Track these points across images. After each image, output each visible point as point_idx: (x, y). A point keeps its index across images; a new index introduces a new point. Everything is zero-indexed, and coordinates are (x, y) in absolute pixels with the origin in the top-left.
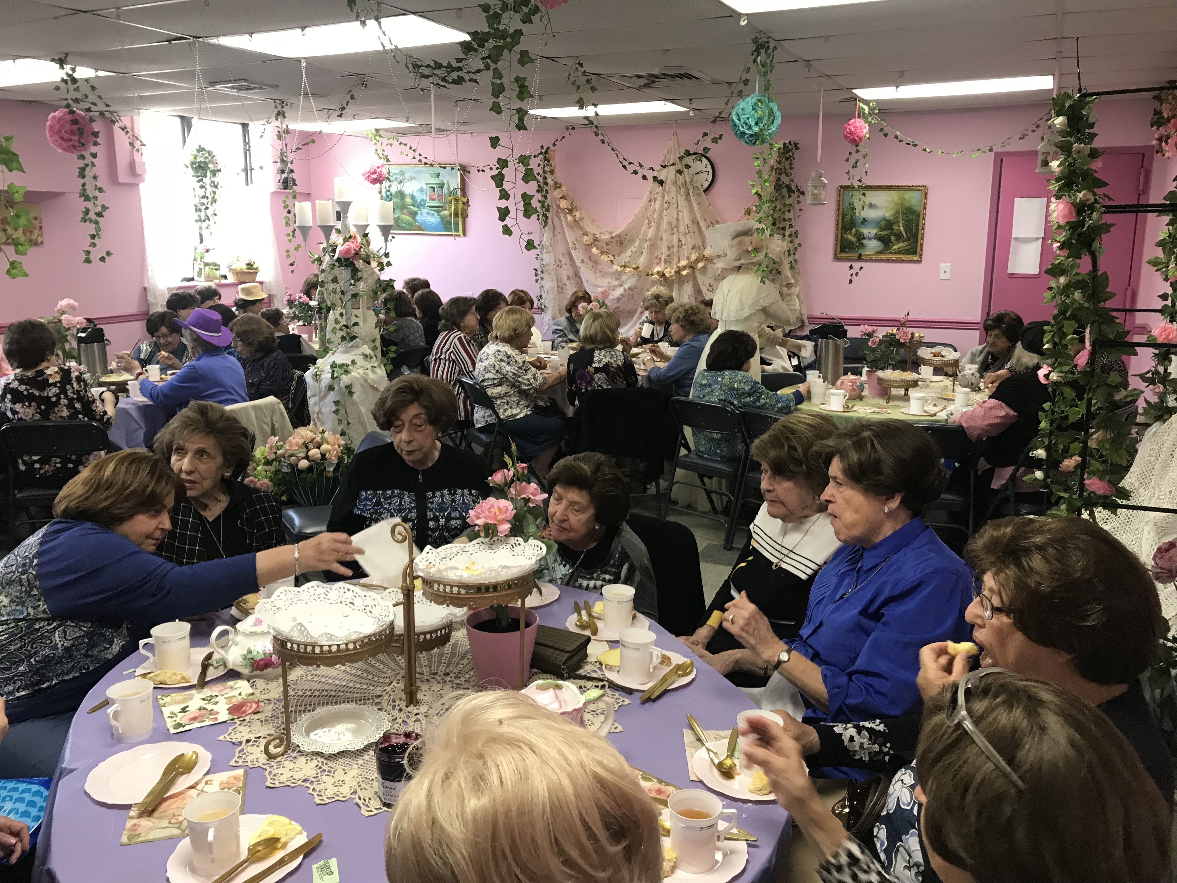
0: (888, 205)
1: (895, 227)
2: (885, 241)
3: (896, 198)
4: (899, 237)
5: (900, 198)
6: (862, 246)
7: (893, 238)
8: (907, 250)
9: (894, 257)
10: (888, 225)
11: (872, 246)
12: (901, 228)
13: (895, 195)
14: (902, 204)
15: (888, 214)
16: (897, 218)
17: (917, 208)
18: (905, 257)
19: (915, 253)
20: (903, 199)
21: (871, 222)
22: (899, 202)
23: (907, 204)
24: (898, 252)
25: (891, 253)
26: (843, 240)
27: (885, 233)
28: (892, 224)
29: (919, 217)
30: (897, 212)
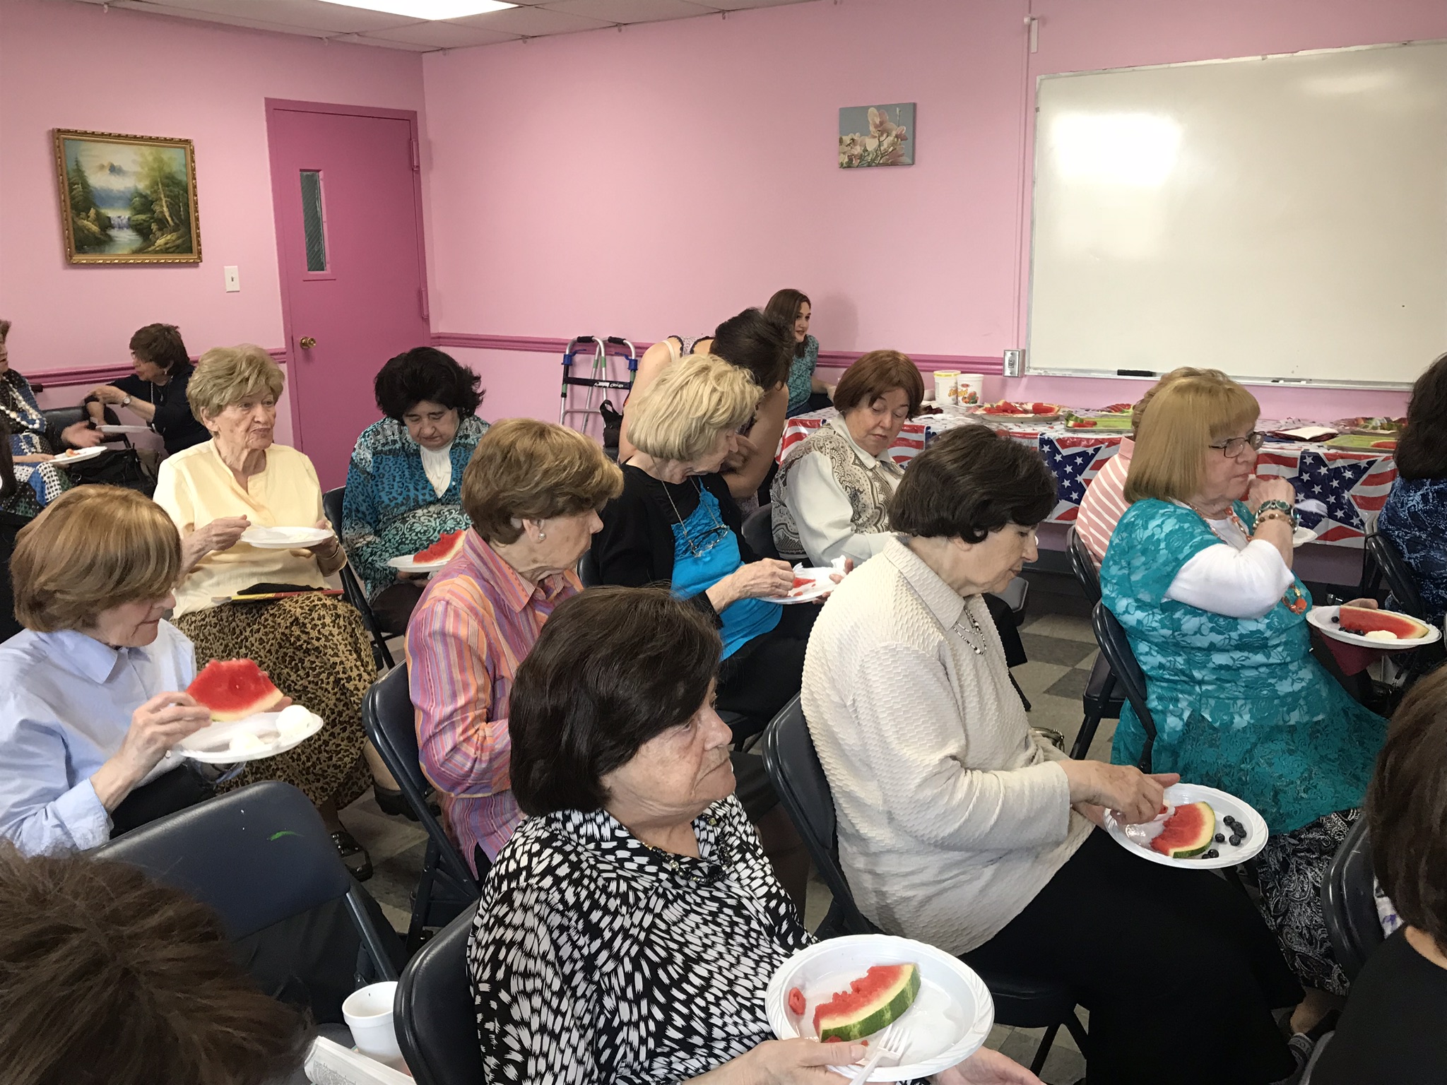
0: (139, 169)
1: (157, 208)
2: (143, 231)
3: (150, 158)
4: (162, 224)
5: (155, 159)
6: (110, 239)
7: (154, 227)
8: (178, 246)
9: (163, 258)
10: (145, 204)
11: (125, 238)
12: (165, 209)
13: (147, 152)
14: (160, 169)
15: (142, 186)
16: (155, 192)
17: (182, 178)
18: (177, 258)
19: (190, 250)
20: (159, 160)
21: (120, 198)
22: (156, 166)
23: (167, 170)
24: (166, 250)
25: (156, 252)
26: (78, 230)
27: (142, 217)
28: (152, 202)
29: (186, 191)
30: (155, 183)
